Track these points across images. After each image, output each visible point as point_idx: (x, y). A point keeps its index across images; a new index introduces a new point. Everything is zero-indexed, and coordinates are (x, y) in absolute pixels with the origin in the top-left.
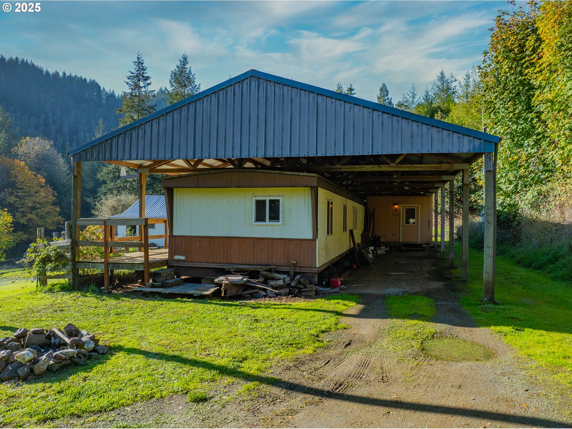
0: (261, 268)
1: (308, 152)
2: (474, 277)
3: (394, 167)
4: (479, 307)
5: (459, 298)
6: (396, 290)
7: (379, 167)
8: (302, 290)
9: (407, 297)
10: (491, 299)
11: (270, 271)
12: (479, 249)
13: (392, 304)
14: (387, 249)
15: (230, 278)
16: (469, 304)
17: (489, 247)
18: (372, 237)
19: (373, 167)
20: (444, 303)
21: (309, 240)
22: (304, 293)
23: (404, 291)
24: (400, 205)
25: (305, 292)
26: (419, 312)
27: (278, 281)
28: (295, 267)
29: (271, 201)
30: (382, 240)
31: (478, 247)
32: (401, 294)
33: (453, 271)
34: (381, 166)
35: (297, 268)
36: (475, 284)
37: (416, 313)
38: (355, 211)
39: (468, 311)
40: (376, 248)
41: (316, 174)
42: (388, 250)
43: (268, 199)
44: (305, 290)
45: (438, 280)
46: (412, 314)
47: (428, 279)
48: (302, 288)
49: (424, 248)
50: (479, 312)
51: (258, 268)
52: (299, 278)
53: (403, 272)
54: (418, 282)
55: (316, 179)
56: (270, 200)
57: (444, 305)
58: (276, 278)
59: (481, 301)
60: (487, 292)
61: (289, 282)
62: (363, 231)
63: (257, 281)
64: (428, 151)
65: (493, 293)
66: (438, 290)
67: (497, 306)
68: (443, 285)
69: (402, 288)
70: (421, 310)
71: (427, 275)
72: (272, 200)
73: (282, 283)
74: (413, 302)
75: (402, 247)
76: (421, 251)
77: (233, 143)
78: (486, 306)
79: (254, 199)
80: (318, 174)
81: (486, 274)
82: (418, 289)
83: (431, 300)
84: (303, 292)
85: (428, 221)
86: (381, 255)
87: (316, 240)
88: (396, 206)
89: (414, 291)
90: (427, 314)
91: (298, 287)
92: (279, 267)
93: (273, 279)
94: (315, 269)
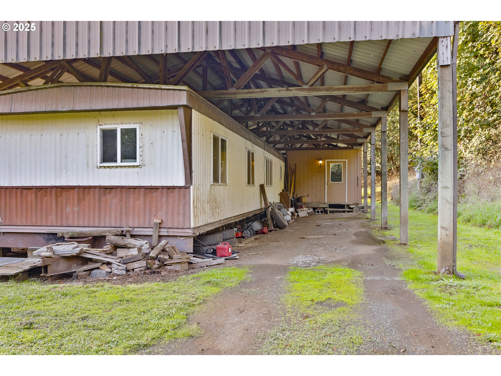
0: (109, 232)
1: (167, 46)
2: (415, 239)
3: (307, 89)
4: (435, 283)
5: (400, 270)
6: (308, 259)
7: (287, 90)
8: (165, 263)
9: (321, 269)
10: (451, 270)
11: (123, 235)
12: (415, 209)
13: (295, 282)
14: (309, 211)
15: (55, 248)
16: (418, 279)
17: (446, 187)
18: (293, 198)
19: (279, 91)
20: (377, 278)
21: (180, 188)
22: (168, 268)
23: (319, 259)
24: (325, 160)
25: (170, 265)
26: (336, 297)
27: (131, 250)
28: (160, 228)
29: (124, 132)
30: (304, 200)
31: (414, 206)
32: (314, 264)
33: (387, 233)
34: (290, 88)
35: (162, 230)
36: (419, 248)
37: (329, 299)
38: (269, 164)
39: (416, 292)
40: (297, 210)
41: (186, 87)
42: (311, 212)
43: (119, 128)
44: (171, 262)
45: (369, 244)
46: (324, 299)
47: (355, 243)
48: (166, 260)
49: (352, 208)
50: (436, 293)
51: (105, 232)
52: (165, 244)
53: (323, 235)
54: (341, 247)
55: (185, 93)
56: (122, 130)
57: (377, 281)
58: (129, 246)
59: (436, 273)
60: (443, 258)
61: (148, 251)
62: (283, 190)
63: (100, 252)
64: (350, 38)
65: (454, 261)
66: (368, 257)
67: (464, 282)
68: (374, 250)
69: (317, 256)
70: (340, 293)
71: (354, 238)
72: (125, 129)
73: (137, 253)
74: (329, 277)
75: (327, 208)
76: (348, 212)
77: (53, 36)
78: (446, 282)
79: (99, 128)
80: (189, 86)
81: (443, 230)
82: (339, 257)
83: (358, 273)
84: (165, 265)
85: (357, 178)
86: (304, 217)
87: (189, 188)
88: (321, 162)
89: (334, 259)
90: (348, 301)
91: (160, 258)
92: (135, 229)
93: (124, 247)
94: (188, 231)
